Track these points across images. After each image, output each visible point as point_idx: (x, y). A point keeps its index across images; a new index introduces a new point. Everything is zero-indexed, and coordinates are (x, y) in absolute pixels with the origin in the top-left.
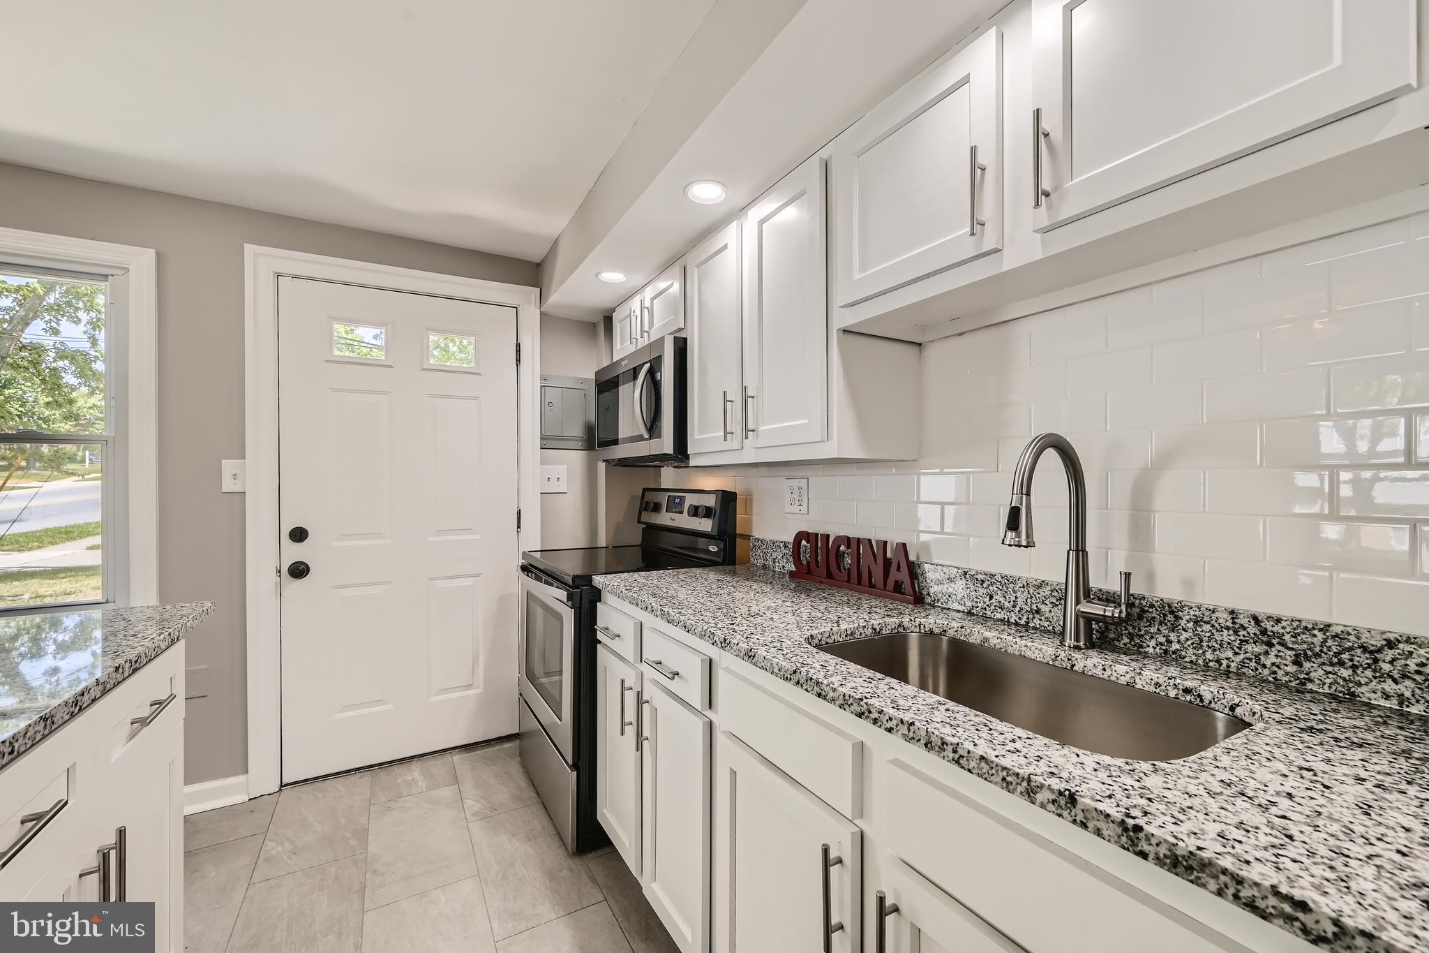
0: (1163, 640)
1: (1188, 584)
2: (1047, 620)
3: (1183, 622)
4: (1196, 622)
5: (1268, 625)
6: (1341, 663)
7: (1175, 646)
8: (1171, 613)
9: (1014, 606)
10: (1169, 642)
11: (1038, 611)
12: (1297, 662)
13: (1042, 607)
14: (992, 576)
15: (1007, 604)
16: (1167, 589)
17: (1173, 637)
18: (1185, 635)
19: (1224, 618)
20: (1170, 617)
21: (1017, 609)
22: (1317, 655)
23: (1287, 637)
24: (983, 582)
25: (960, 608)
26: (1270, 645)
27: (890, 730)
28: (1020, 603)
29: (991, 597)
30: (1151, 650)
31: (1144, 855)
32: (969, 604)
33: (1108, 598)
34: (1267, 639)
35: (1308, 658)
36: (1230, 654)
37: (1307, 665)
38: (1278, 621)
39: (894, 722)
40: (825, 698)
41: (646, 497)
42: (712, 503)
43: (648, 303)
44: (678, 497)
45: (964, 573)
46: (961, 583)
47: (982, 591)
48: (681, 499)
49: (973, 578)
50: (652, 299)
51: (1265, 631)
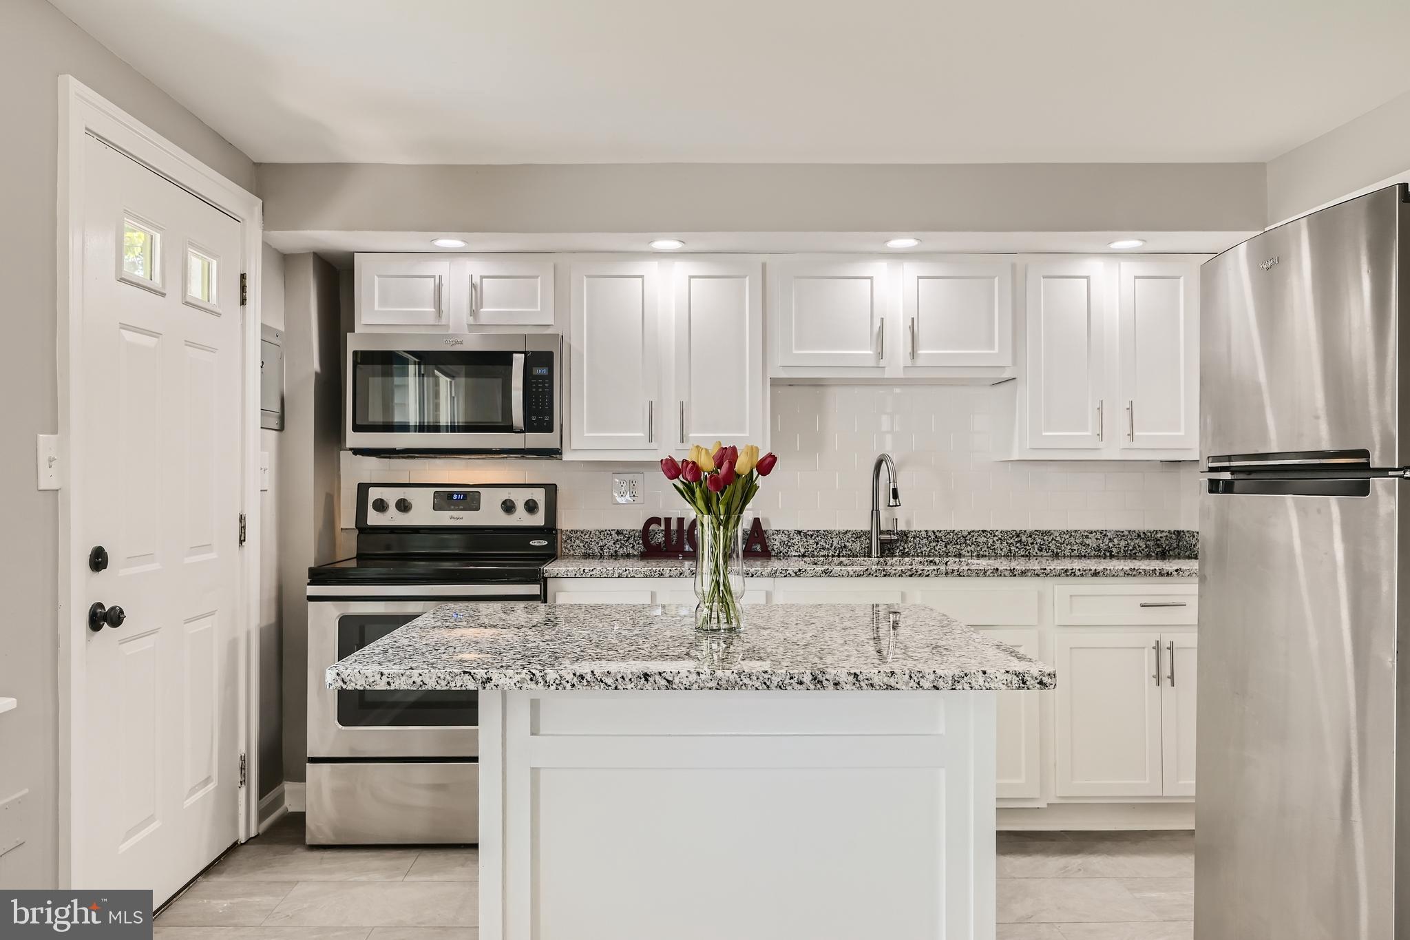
0: (902, 548)
1: (908, 523)
2: (850, 550)
3: (909, 539)
4: (914, 538)
5: (937, 534)
6: (957, 543)
7: (907, 550)
8: (904, 535)
9: (831, 547)
10: (904, 549)
11: (845, 547)
12: (946, 547)
13: (847, 544)
14: (818, 531)
15: (827, 546)
16: (901, 527)
17: (906, 547)
18: (910, 544)
19: (924, 534)
20: (905, 538)
21: (833, 547)
22: (951, 542)
23: (943, 537)
24: (812, 535)
25: (797, 554)
26: (938, 541)
28: (835, 544)
29: (817, 544)
30: (897, 554)
32: (802, 550)
33: (888, 532)
34: (937, 539)
35: (949, 544)
36: (925, 548)
37: (948, 546)
38: (941, 531)
41: (374, 494)
42: (539, 496)
43: (476, 280)
44: (458, 493)
45: (799, 532)
46: (797, 538)
47: (811, 541)
48: (465, 494)
49: (806, 534)
50: (482, 277)
51: (936, 537)
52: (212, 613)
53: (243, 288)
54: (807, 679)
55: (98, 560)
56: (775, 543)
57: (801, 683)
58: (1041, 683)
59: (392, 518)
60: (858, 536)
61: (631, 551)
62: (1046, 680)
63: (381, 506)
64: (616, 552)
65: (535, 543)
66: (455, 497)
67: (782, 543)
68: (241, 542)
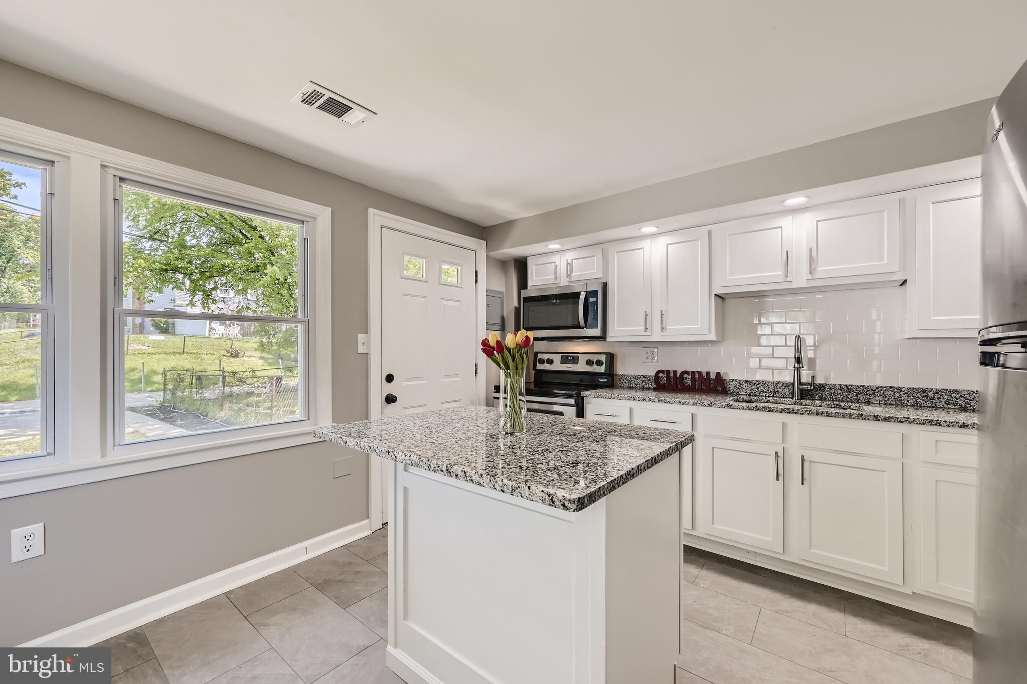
0: (820, 395)
1: (827, 378)
2: (781, 393)
3: (826, 389)
4: (830, 389)
5: (849, 387)
6: (867, 394)
7: (824, 396)
8: (822, 387)
9: (768, 391)
10: (822, 395)
11: (778, 391)
12: (857, 396)
13: (779, 390)
14: (759, 381)
15: (765, 390)
16: (820, 380)
17: (823, 394)
18: (827, 392)
19: (838, 387)
20: (823, 388)
21: (769, 391)
22: (861, 393)
23: (854, 390)
24: (755, 384)
25: (745, 393)
26: (850, 392)
27: (802, 414)
28: (770, 389)
29: (758, 389)
30: (817, 398)
31: (879, 420)
32: (748, 392)
33: (808, 384)
35: (859, 394)
36: (839, 396)
37: (859, 396)
38: (852, 386)
39: (804, 411)
40: (772, 411)
41: (540, 356)
42: (603, 358)
43: (570, 261)
44: (570, 356)
45: (746, 381)
46: (745, 385)
47: (754, 387)
48: (573, 357)
49: (750, 383)
50: (572, 260)
51: (849, 389)
52: (459, 401)
53: (476, 276)
54: (445, 469)
55: (390, 378)
56: (731, 387)
57: (442, 471)
58: (563, 505)
59: (546, 367)
60: (786, 385)
61: (651, 386)
62: (567, 503)
63: (542, 361)
64: (643, 386)
65: (601, 380)
66: (569, 358)
67: (735, 387)
68: (476, 374)
